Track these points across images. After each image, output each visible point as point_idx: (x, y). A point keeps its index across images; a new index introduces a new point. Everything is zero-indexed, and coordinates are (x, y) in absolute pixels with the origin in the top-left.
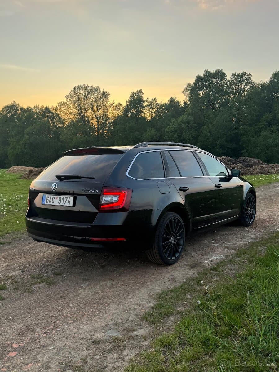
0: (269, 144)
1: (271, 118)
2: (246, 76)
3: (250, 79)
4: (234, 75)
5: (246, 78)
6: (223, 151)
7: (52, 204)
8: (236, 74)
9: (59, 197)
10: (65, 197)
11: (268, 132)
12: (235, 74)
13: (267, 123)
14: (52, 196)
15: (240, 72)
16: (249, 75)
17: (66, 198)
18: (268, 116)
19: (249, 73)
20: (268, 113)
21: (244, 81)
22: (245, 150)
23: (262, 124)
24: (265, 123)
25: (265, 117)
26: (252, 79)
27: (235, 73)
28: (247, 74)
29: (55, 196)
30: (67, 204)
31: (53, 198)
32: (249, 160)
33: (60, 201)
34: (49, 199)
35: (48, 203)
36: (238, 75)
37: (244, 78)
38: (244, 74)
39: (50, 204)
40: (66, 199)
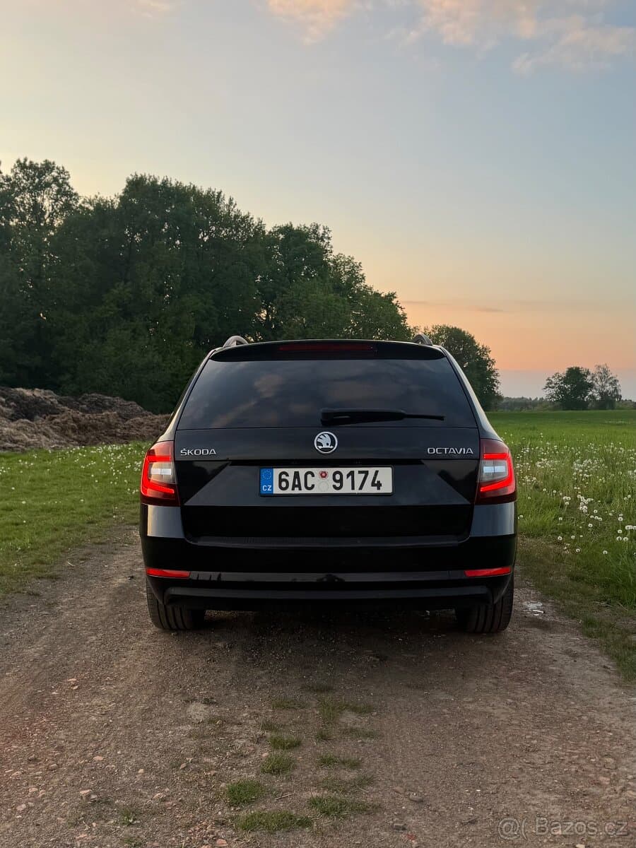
0: (131, 364)
1: (130, 295)
2: (55, 174)
3: (67, 184)
4: (22, 166)
5: (55, 180)
6: (8, 374)
7: (304, 491)
8: (28, 163)
9: (331, 471)
10: (356, 470)
11: (126, 332)
12: (24, 164)
13: (121, 309)
14: (302, 471)
15: (39, 161)
16: (63, 172)
17: (360, 472)
18: (120, 290)
19: (63, 168)
20: (122, 283)
21: (48, 185)
22: (68, 376)
23: (109, 311)
24: (116, 309)
25: (116, 291)
26: (71, 184)
27: (26, 160)
28: (57, 168)
29: (316, 471)
30: (369, 489)
31: (309, 476)
32: (110, 403)
33: (341, 481)
34: (290, 479)
35: (289, 491)
36: (32, 166)
37: (48, 178)
38: (48, 167)
39: (297, 491)
40: (363, 475)
